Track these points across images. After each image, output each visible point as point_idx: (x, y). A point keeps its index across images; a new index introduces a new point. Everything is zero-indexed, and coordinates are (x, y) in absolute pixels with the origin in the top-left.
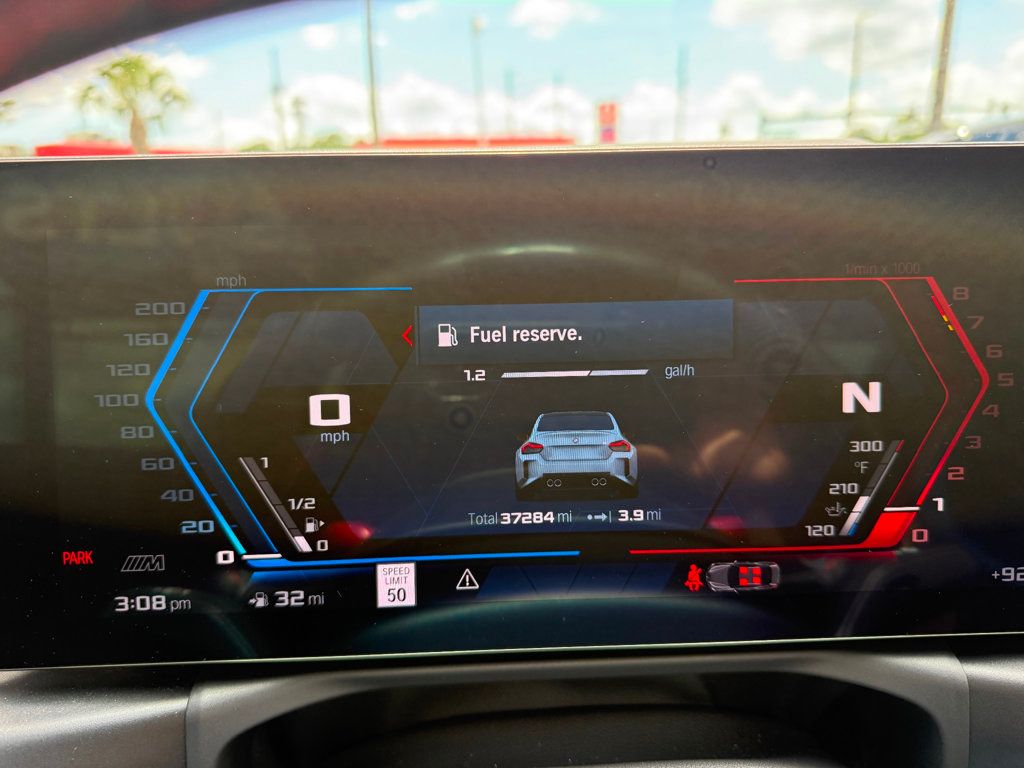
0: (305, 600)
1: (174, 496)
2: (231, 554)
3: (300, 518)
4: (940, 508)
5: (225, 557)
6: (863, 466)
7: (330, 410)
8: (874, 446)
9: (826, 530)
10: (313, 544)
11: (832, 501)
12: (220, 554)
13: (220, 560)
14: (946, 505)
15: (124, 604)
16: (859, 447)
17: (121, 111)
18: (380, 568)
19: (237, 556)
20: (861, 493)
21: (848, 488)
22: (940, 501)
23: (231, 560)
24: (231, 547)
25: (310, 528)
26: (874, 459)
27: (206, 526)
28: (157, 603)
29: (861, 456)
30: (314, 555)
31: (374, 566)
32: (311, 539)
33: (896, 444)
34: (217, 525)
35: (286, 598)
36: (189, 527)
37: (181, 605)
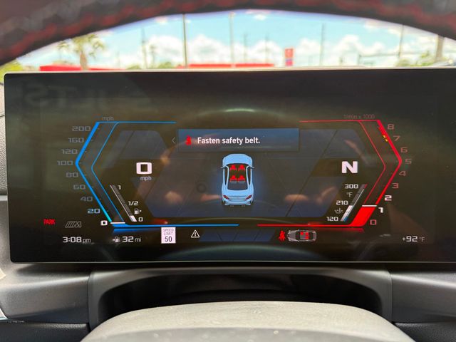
0: (134, 240)
1: (85, 199)
2: (106, 222)
3: (132, 209)
4: (382, 211)
5: (104, 223)
6: (350, 194)
7: (144, 168)
8: (354, 186)
9: (335, 219)
10: (137, 219)
11: (338, 207)
12: (102, 222)
13: (102, 224)
14: (384, 211)
15: (66, 240)
16: (348, 186)
17: (77, 51)
18: (162, 228)
19: (109, 223)
20: (349, 204)
21: (344, 203)
22: (382, 209)
23: (106, 224)
24: (106, 219)
25: (136, 212)
26: (355, 191)
27: (97, 211)
28: (78, 240)
29: (349, 190)
30: (138, 223)
31: (160, 227)
32: (136, 217)
33: (363, 186)
34: (101, 210)
35: (126, 239)
36: (91, 211)
37: (87, 241)
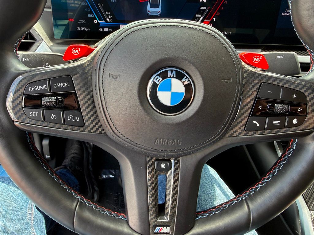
0: (109, 30)
1: (87, 10)
2: (97, 21)
3: (108, 15)
4: (215, 20)
5: (96, 21)
6: (202, 12)
8: (204, 8)
10: (110, 20)
11: (196, 18)
12: (95, 21)
13: (95, 22)
15: (79, 29)
16: (202, 8)
18: (121, 25)
19: (98, 21)
20: (201, 16)
21: (199, 16)
22: (215, 19)
23: (97, 22)
24: (97, 20)
25: (109, 17)
26: (204, 10)
27: (92, 16)
28: (84, 29)
29: (202, 10)
30: (110, 22)
31: (120, 25)
32: (110, 19)
33: (208, 8)
34: (94, 16)
35: (105, 29)
36: (89, 16)
37: (88, 29)
